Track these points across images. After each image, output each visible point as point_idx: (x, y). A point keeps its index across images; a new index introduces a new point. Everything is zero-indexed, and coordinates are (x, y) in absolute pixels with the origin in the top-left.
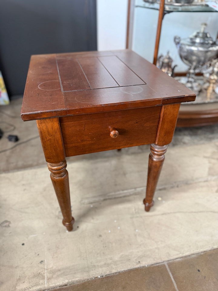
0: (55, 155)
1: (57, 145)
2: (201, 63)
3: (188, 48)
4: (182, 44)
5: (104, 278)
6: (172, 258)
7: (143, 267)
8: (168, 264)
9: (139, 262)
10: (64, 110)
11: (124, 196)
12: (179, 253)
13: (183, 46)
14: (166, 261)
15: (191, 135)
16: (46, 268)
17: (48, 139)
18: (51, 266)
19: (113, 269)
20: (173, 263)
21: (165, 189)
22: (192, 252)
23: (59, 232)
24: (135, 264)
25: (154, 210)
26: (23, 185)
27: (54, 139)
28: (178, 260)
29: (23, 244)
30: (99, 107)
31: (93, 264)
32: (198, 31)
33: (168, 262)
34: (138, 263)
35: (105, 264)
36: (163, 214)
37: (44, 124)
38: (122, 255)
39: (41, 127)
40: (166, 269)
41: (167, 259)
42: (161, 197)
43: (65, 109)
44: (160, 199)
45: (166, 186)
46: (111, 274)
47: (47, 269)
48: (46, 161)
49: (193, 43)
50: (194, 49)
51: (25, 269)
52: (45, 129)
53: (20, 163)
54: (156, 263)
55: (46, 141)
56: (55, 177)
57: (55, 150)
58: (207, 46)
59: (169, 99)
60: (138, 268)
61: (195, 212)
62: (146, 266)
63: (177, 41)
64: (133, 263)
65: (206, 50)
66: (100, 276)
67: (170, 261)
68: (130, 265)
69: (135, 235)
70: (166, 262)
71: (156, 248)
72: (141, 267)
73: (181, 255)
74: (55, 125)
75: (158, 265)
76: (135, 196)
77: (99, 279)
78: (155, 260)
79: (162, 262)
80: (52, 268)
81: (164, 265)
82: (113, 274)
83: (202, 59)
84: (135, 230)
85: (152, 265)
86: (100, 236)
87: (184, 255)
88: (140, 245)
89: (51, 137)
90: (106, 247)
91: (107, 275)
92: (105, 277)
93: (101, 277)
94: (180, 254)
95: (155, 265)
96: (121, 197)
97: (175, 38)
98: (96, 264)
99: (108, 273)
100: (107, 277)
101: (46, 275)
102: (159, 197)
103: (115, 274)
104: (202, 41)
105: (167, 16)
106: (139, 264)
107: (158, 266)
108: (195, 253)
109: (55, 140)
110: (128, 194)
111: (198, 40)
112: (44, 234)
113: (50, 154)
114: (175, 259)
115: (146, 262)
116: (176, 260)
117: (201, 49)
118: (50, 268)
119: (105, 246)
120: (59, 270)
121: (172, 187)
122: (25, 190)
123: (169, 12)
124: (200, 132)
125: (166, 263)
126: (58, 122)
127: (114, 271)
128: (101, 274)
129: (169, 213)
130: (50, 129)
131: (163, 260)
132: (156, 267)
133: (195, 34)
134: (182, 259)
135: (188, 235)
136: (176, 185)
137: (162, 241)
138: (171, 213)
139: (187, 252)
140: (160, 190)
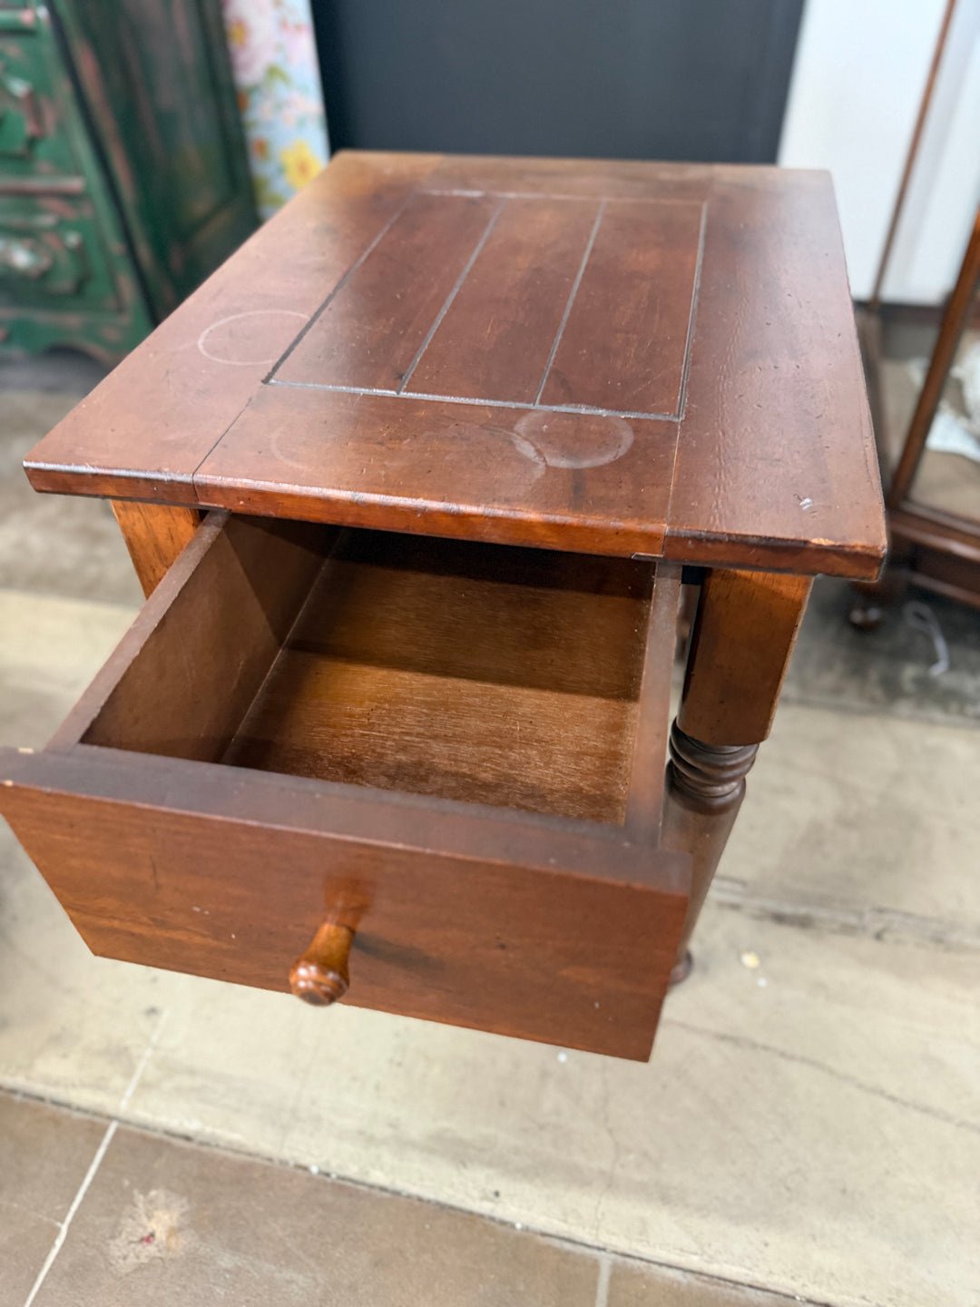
5: (325, 1184)
6: (645, 1251)
7: (503, 1223)
8: (615, 1266)
9: (497, 1194)
10: (181, 483)
12: (694, 1247)
14: (616, 1253)
16: (154, 1040)
17: (158, 574)
18: (173, 1044)
19: (382, 1168)
20: (642, 1275)
21: (804, 923)
22: (760, 1277)
24: (476, 1194)
28: (671, 1273)
30: (337, 502)
31: (315, 1109)
33: (620, 1259)
34: (492, 1196)
35: (361, 1133)
36: (722, 1038)
37: (136, 515)
38: (446, 1131)
40: (595, 1284)
41: (623, 1245)
42: (763, 956)
43: (185, 478)
44: (750, 960)
45: (822, 914)
46: (363, 1184)
47: (154, 1047)
51: (90, 1012)
52: (144, 536)
54: (566, 1235)
55: (152, 579)
59: (708, 540)
60: (481, 1216)
61: (893, 1099)
62: (519, 1226)
64: (471, 1185)
66: (320, 1172)
67: (629, 1261)
68: (452, 1186)
70: (613, 1256)
71: (602, 1173)
72: (492, 1219)
73: (695, 1262)
75: (567, 1246)
77: (311, 1178)
78: (565, 1222)
79: (596, 1244)
80: (174, 1050)
81: (595, 1265)
82: (372, 1186)
85: (544, 1234)
87: (714, 1269)
88: (542, 1127)
90: (399, 1064)
91: (343, 1178)
92: (333, 1184)
93: (322, 1177)
94: (696, 1254)
95: (557, 1243)
98: (326, 1115)
99: (352, 1171)
100: (341, 1187)
101: (144, 1067)
102: (749, 950)
103: (376, 1192)
106: (491, 1201)
107: (568, 1253)
114: (661, 1264)
115: (525, 1213)
116: (664, 1270)
118: (168, 1050)
119: (398, 1059)
120: (192, 1072)
121: (847, 930)
125: (606, 1262)
126: (189, 520)
127: (378, 1177)
128: (327, 1163)
129: (754, 1046)
131: (604, 1239)
132: (557, 1251)
134: (690, 1277)
135: (788, 1189)
136: (878, 926)
137: (645, 1154)
138: (766, 1048)
139: (733, 1264)
140: (779, 919)
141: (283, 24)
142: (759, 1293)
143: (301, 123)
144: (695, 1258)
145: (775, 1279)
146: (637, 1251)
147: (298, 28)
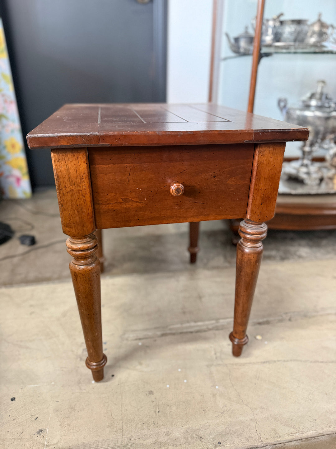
0: (78, 220)
1: (82, 202)
2: (320, 136)
3: (298, 113)
4: (289, 109)
6: (281, 440)
9: (219, 443)
10: (94, 135)
11: (197, 332)
12: (295, 431)
13: (292, 112)
14: (271, 445)
15: (311, 247)
16: (46, 443)
17: (68, 189)
18: (55, 441)
21: (268, 323)
22: (320, 432)
23: (79, 382)
24: (211, 446)
25: (248, 355)
26: (31, 306)
27: (79, 191)
28: (293, 443)
29: (13, 399)
30: (152, 135)
31: (132, 442)
32: (313, 91)
33: (274, 446)
34: (218, 445)
36: (264, 362)
37: (63, 162)
38: (189, 428)
39: (59, 167)
41: (272, 441)
42: (262, 335)
43: (97, 133)
44: (259, 337)
45: (271, 319)
47: (47, 445)
48: (64, 232)
49: (307, 107)
50: (308, 114)
51: (8, 443)
52: (65, 172)
53: (32, 275)
55: (64, 193)
56: (76, 266)
57: (78, 212)
58: (328, 110)
59: (266, 132)
61: (322, 362)
63: (282, 105)
64: (208, 444)
65: (325, 115)
68: (201, 447)
69: (214, 395)
70: (271, 447)
71: (251, 420)
73: (298, 436)
74: (81, 166)
76: (217, 332)
78: (248, 441)
79: (263, 445)
80: (57, 443)
83: (322, 129)
84: (214, 386)
86: (151, 393)
87: (305, 435)
88: (223, 413)
89: (74, 186)
90: (159, 412)
96: (191, 332)
97: (279, 101)
98: (137, 442)
102: (257, 334)
104: (320, 104)
105: (264, 61)
108: (325, 433)
109: (79, 193)
110: (204, 328)
111: (314, 103)
112: (53, 383)
113: (70, 218)
114: (288, 442)
115: (232, 445)
116: (290, 443)
117: (318, 114)
118: (54, 444)
119: (158, 410)
121: (281, 321)
122: (32, 313)
123: (267, 55)
124: (324, 242)
126: (85, 161)
129: (275, 361)
130: (72, 172)
131: (265, 442)
133: (308, 95)
134: (299, 442)
135: (311, 400)
136: (288, 318)
137: (262, 408)
138: (278, 361)
139: (310, 431)
140: (260, 324)
141: (5, 101)
142: (323, 437)
143: (12, 131)
144: (297, 434)
145: (325, 430)
146: (278, 441)
147: (11, 102)
